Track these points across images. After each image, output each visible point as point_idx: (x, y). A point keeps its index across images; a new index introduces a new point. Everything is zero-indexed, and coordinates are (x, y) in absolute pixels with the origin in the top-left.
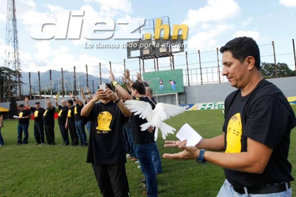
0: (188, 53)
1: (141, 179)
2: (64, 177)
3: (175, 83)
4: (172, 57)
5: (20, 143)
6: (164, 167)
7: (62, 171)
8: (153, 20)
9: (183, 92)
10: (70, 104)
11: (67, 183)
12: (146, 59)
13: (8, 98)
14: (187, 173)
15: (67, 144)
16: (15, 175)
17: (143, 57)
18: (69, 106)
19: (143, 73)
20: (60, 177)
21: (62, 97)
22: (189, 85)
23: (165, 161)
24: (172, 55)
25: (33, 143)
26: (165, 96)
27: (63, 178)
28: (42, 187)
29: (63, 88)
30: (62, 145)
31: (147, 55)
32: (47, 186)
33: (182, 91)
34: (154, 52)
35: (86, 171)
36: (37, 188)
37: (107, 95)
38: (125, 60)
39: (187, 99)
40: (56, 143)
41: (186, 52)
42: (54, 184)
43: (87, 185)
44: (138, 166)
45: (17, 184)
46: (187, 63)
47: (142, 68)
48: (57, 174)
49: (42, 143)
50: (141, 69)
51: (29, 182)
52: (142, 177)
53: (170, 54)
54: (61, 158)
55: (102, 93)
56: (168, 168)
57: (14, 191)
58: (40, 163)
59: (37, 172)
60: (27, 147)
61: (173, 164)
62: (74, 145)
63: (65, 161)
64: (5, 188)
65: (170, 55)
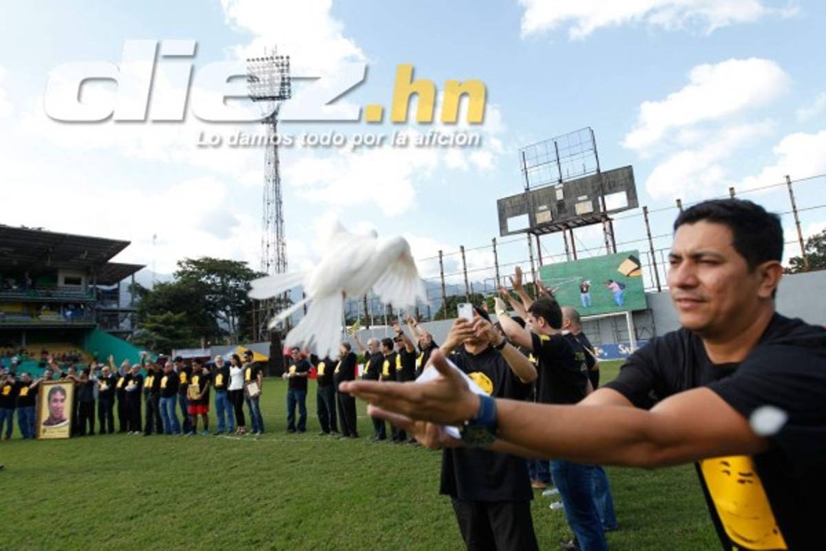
0: (649, 210)
1: (561, 540)
2: (383, 516)
3: (622, 286)
4: (607, 223)
5: (291, 430)
6: (619, 513)
7: (377, 502)
8: (555, 140)
9: (645, 307)
10: (386, 348)
11: (390, 532)
12: (544, 233)
13: (267, 334)
14: (690, 536)
15: (383, 437)
16: (288, 500)
17: (536, 230)
18: (385, 352)
19: (539, 268)
20: (376, 516)
21: (364, 330)
22: (660, 290)
23: (619, 497)
24: (608, 219)
25: (315, 430)
26: (597, 321)
27: (381, 521)
28: (340, 537)
29: (366, 310)
30: (371, 438)
31: (545, 225)
32: (351, 535)
33: (641, 305)
34: (563, 215)
35: (428, 506)
36: (332, 536)
37: (476, 331)
38: (494, 240)
39: (657, 327)
40: (360, 434)
41: (645, 208)
42: (364, 532)
43: (435, 543)
44: (550, 504)
45: (293, 523)
46: (649, 235)
47: (536, 256)
48: (368, 508)
49: (332, 433)
50: (534, 258)
51: (314, 522)
52: (564, 534)
53: (602, 216)
54: (373, 469)
55: (465, 327)
56: (633, 517)
57: (289, 538)
58: (333, 478)
59: (329, 499)
60: (305, 440)
61: (643, 506)
62: (397, 440)
63: (382, 477)
64: (272, 528)
65: (603, 219)
